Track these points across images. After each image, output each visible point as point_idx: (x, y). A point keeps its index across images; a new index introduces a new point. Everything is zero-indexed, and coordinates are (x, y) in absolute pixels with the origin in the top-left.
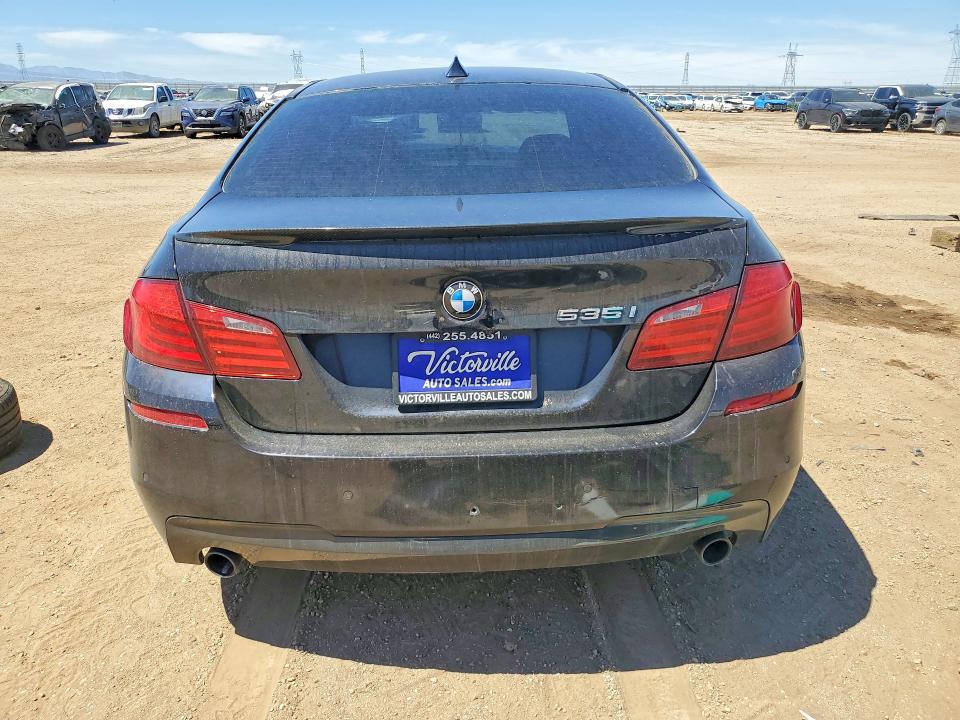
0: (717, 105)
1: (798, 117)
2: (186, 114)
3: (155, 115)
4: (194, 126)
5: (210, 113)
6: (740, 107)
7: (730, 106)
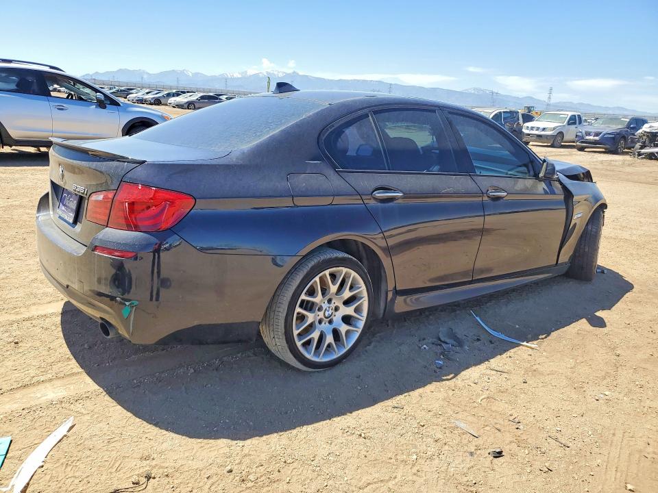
2: (580, 134)
3: (561, 134)
4: (582, 142)
5: (597, 134)
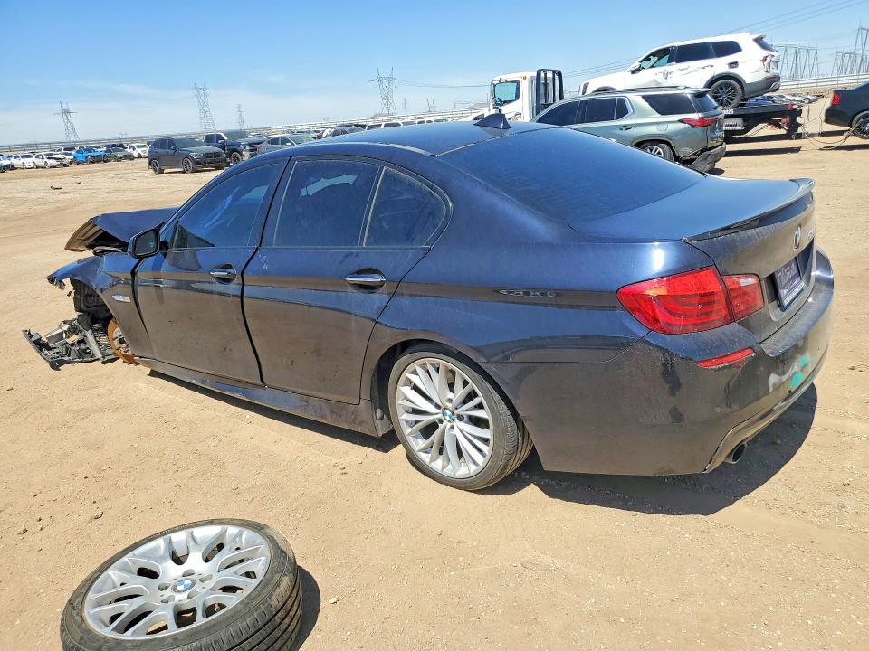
0: (40, 162)
1: (150, 164)
6: (65, 162)
7: (54, 162)
